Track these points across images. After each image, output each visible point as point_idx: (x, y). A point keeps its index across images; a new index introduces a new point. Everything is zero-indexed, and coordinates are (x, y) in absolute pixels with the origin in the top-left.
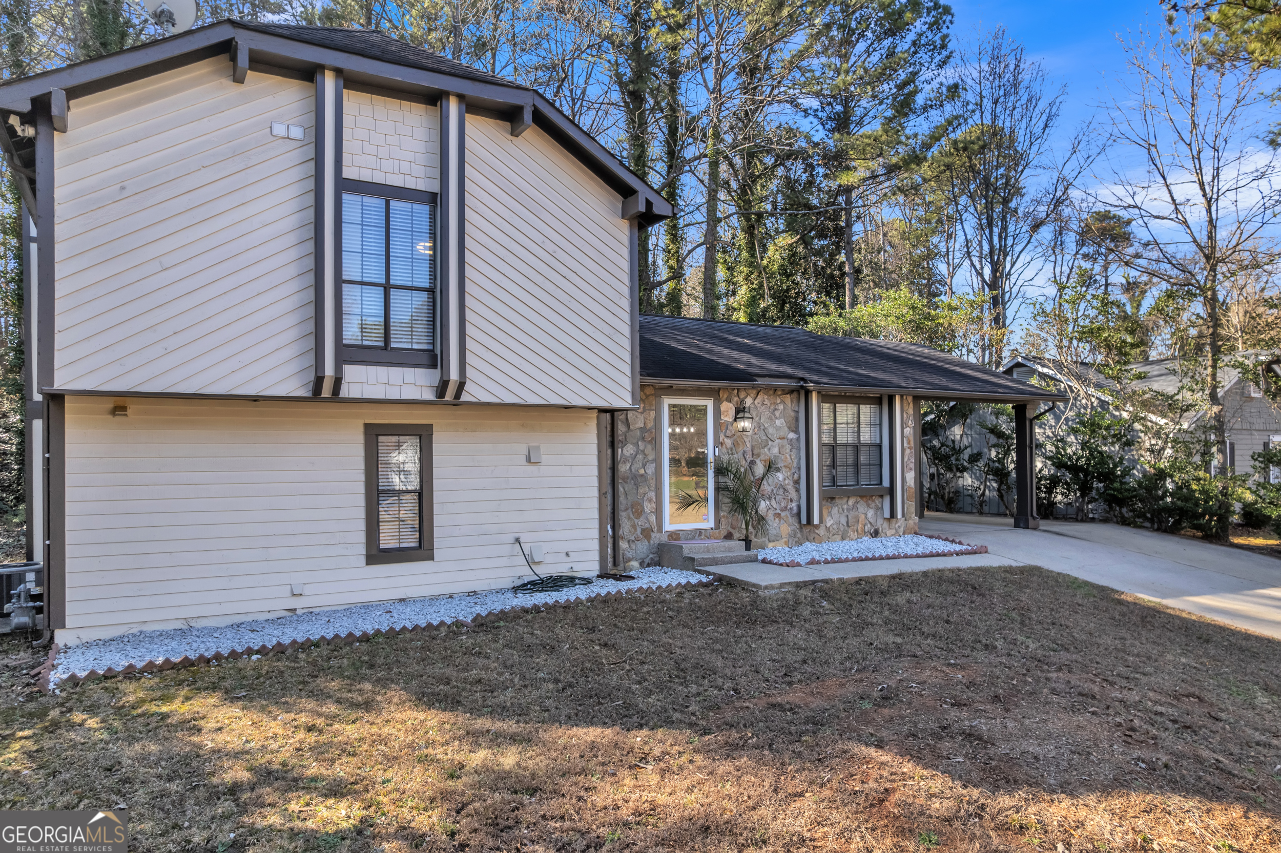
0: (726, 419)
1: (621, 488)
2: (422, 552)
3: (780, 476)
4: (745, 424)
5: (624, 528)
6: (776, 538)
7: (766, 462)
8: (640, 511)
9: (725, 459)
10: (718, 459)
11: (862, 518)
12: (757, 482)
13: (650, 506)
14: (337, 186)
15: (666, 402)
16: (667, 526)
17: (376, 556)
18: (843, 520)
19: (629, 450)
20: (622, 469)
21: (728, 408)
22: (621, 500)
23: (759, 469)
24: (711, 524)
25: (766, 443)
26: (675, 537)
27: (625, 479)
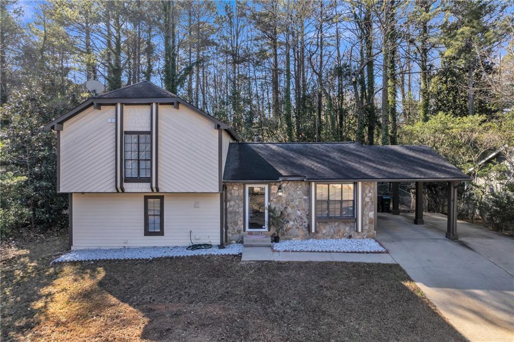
0: (274, 192)
1: (229, 216)
2: (161, 233)
3: (299, 213)
4: (280, 194)
5: (230, 230)
6: (297, 236)
7: (293, 207)
8: (236, 224)
9: (273, 206)
10: (269, 207)
11: (342, 230)
12: (288, 215)
13: (240, 223)
14: (122, 135)
15: (247, 187)
16: (247, 229)
17: (147, 233)
18: (332, 231)
19: (232, 203)
20: (230, 209)
21: (274, 188)
22: (229, 220)
23: (289, 210)
24: (266, 230)
25: (292, 201)
26: (251, 233)
27: (231, 213)
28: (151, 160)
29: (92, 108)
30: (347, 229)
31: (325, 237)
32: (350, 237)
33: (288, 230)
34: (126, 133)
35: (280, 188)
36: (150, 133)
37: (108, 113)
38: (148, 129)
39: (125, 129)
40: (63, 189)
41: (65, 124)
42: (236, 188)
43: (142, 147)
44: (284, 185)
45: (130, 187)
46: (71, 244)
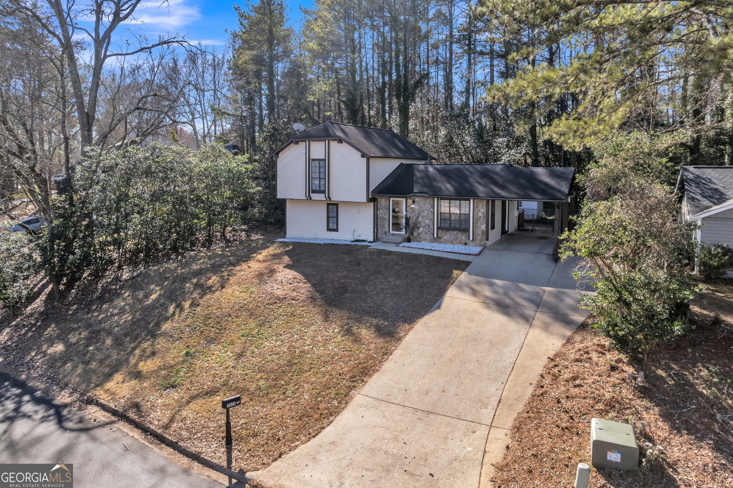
0: (409, 204)
1: (379, 221)
2: (336, 230)
3: (427, 222)
4: (413, 206)
5: (379, 231)
6: (425, 240)
7: (423, 217)
8: (384, 227)
9: (408, 216)
10: (406, 215)
11: (460, 238)
12: (419, 223)
13: (386, 226)
14: (310, 161)
15: (391, 199)
16: (391, 232)
17: (329, 229)
18: (452, 238)
19: (381, 211)
20: (379, 216)
21: (410, 201)
22: (379, 224)
23: (420, 219)
24: (404, 233)
25: (423, 212)
26: (393, 235)
27: (380, 218)
28: (325, 178)
29: (292, 144)
30: (464, 237)
31: (446, 242)
32: (466, 244)
33: (419, 234)
34: (313, 160)
35: (414, 202)
36: (325, 160)
37: (301, 147)
38: (324, 158)
39: (312, 157)
40: (279, 196)
41: (280, 154)
42: (383, 200)
43: (322, 170)
44: (417, 199)
45: (315, 196)
46: (286, 234)
